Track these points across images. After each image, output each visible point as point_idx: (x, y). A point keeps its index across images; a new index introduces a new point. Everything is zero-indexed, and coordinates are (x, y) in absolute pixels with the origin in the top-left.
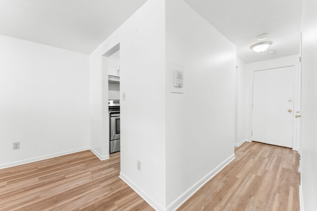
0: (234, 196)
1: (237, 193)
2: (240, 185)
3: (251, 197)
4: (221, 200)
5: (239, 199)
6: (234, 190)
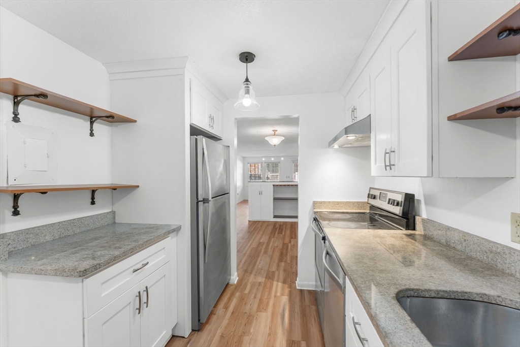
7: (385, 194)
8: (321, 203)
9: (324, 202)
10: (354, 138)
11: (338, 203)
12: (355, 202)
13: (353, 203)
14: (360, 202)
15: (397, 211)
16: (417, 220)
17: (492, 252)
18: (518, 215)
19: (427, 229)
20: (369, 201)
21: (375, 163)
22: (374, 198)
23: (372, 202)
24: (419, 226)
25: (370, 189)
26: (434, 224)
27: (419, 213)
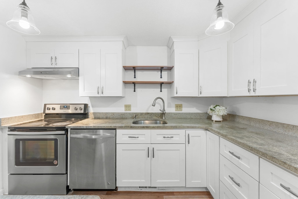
7: (67, 106)
8: (9, 118)
9: (11, 118)
10: (70, 76)
11: (22, 117)
12: (34, 114)
13: (32, 115)
14: (36, 114)
15: (82, 112)
16: (89, 114)
17: (122, 115)
18: (126, 105)
19: (96, 116)
20: (47, 112)
21: (84, 91)
22: (55, 109)
23: (51, 111)
24: (91, 116)
25: (45, 105)
26: (100, 113)
27: (89, 111)
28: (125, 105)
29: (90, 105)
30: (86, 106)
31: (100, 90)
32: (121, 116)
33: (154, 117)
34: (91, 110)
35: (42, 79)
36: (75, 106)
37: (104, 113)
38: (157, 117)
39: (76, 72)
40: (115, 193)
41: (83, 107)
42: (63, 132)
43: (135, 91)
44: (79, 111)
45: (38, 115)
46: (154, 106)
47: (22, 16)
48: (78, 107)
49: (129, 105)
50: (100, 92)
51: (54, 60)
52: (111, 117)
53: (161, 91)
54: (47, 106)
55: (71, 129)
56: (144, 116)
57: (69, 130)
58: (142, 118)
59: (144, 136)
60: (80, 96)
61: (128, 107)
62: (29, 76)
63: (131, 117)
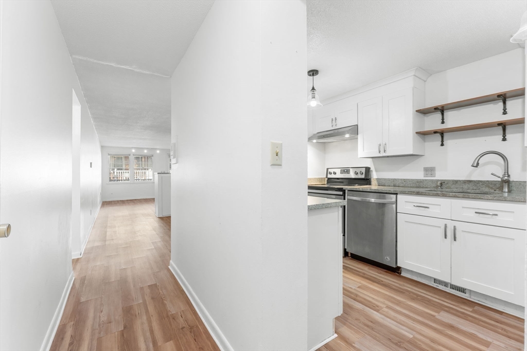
0: (144, 311)
1: (145, 318)
2: (152, 332)
3: (125, 328)
4: (153, 298)
5: (137, 313)
6: (151, 317)
7: (347, 170)
10: (349, 136)
12: (319, 178)
13: (317, 179)
15: (363, 176)
16: (372, 180)
17: (418, 182)
18: (427, 168)
19: (380, 182)
20: (329, 176)
21: (364, 151)
22: (335, 174)
23: (333, 176)
24: (374, 182)
25: (328, 169)
26: (385, 179)
27: (372, 176)
28: (424, 168)
29: (372, 168)
30: (368, 170)
31: (382, 147)
32: (417, 184)
33: (484, 189)
34: (374, 176)
35: (325, 143)
36: (355, 170)
37: (392, 179)
38: (492, 188)
39: (354, 130)
40: (397, 275)
41: (363, 170)
42: (341, 193)
43: (442, 145)
44: (360, 176)
45: (321, 179)
46: (476, 167)
47: (313, 98)
48: (358, 170)
49: (431, 168)
50: (382, 150)
51: (334, 121)
52: (402, 185)
53: (504, 139)
54: (329, 170)
55: (349, 191)
56: (462, 186)
57: (346, 191)
58: (457, 188)
59: (439, 207)
60: (359, 157)
61: (429, 170)
62: (315, 141)
63: (434, 186)
